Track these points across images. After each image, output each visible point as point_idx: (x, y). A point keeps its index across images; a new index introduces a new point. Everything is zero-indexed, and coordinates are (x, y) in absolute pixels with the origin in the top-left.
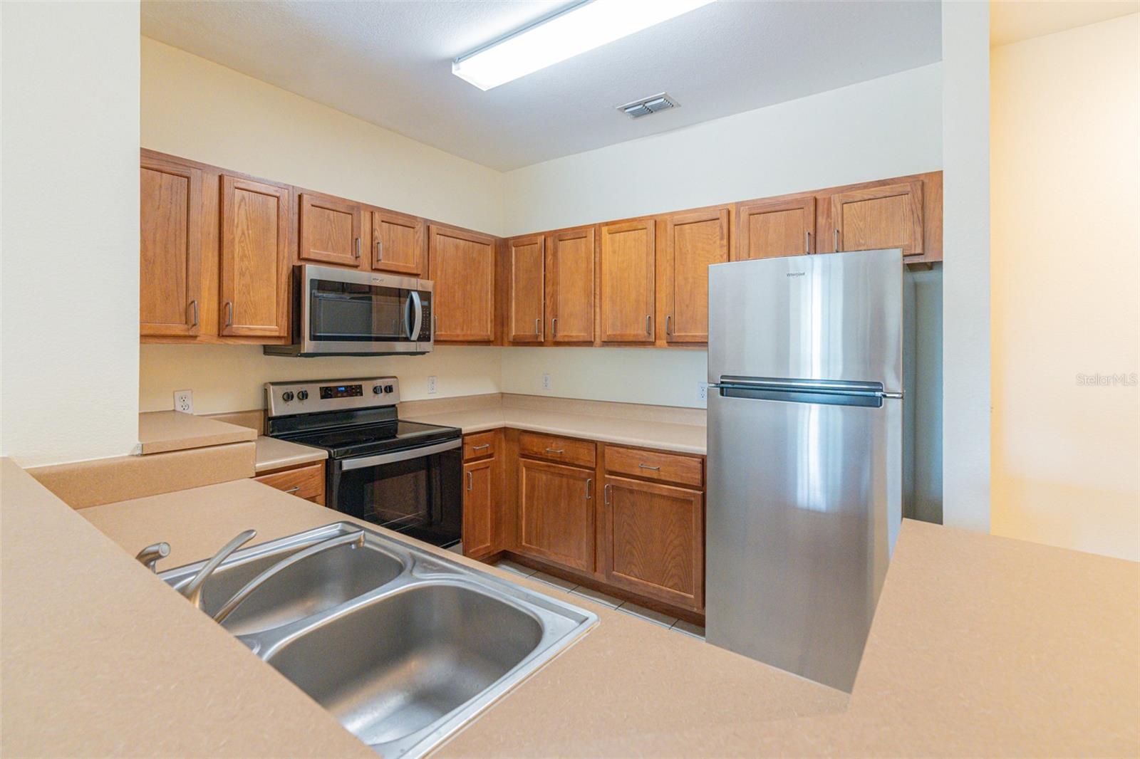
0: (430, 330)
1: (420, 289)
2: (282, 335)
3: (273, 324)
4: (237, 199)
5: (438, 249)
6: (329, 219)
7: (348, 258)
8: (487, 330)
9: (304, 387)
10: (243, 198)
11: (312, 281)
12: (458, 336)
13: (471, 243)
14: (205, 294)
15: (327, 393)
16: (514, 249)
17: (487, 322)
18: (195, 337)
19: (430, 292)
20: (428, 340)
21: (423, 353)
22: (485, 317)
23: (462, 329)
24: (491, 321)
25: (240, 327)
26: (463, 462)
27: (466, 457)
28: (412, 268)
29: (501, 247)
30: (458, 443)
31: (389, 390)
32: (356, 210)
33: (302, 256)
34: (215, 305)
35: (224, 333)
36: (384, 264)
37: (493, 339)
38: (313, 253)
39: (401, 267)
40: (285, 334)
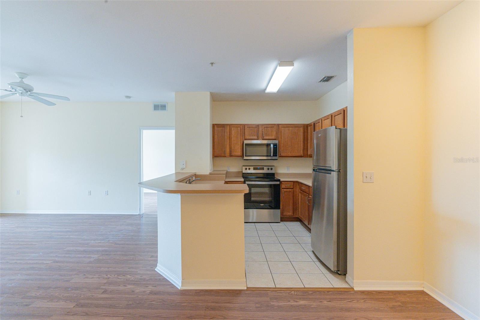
0: (277, 153)
1: (273, 143)
3: (239, 153)
4: (233, 129)
5: (282, 131)
6: (251, 129)
7: (256, 137)
8: (301, 153)
9: (250, 167)
11: (245, 144)
12: (289, 155)
13: (294, 128)
14: (227, 148)
15: (254, 169)
16: (309, 127)
18: (226, 156)
19: (277, 144)
20: (277, 156)
21: (277, 160)
22: (300, 149)
23: (291, 153)
24: (302, 150)
25: (233, 154)
26: (281, 189)
27: (283, 187)
28: (273, 137)
29: (305, 127)
30: (278, 183)
31: (272, 169)
32: (258, 126)
33: (245, 138)
34: (229, 150)
35: (231, 156)
36: (265, 138)
37: (303, 155)
38: (247, 138)
39: (270, 138)
40: (241, 155)
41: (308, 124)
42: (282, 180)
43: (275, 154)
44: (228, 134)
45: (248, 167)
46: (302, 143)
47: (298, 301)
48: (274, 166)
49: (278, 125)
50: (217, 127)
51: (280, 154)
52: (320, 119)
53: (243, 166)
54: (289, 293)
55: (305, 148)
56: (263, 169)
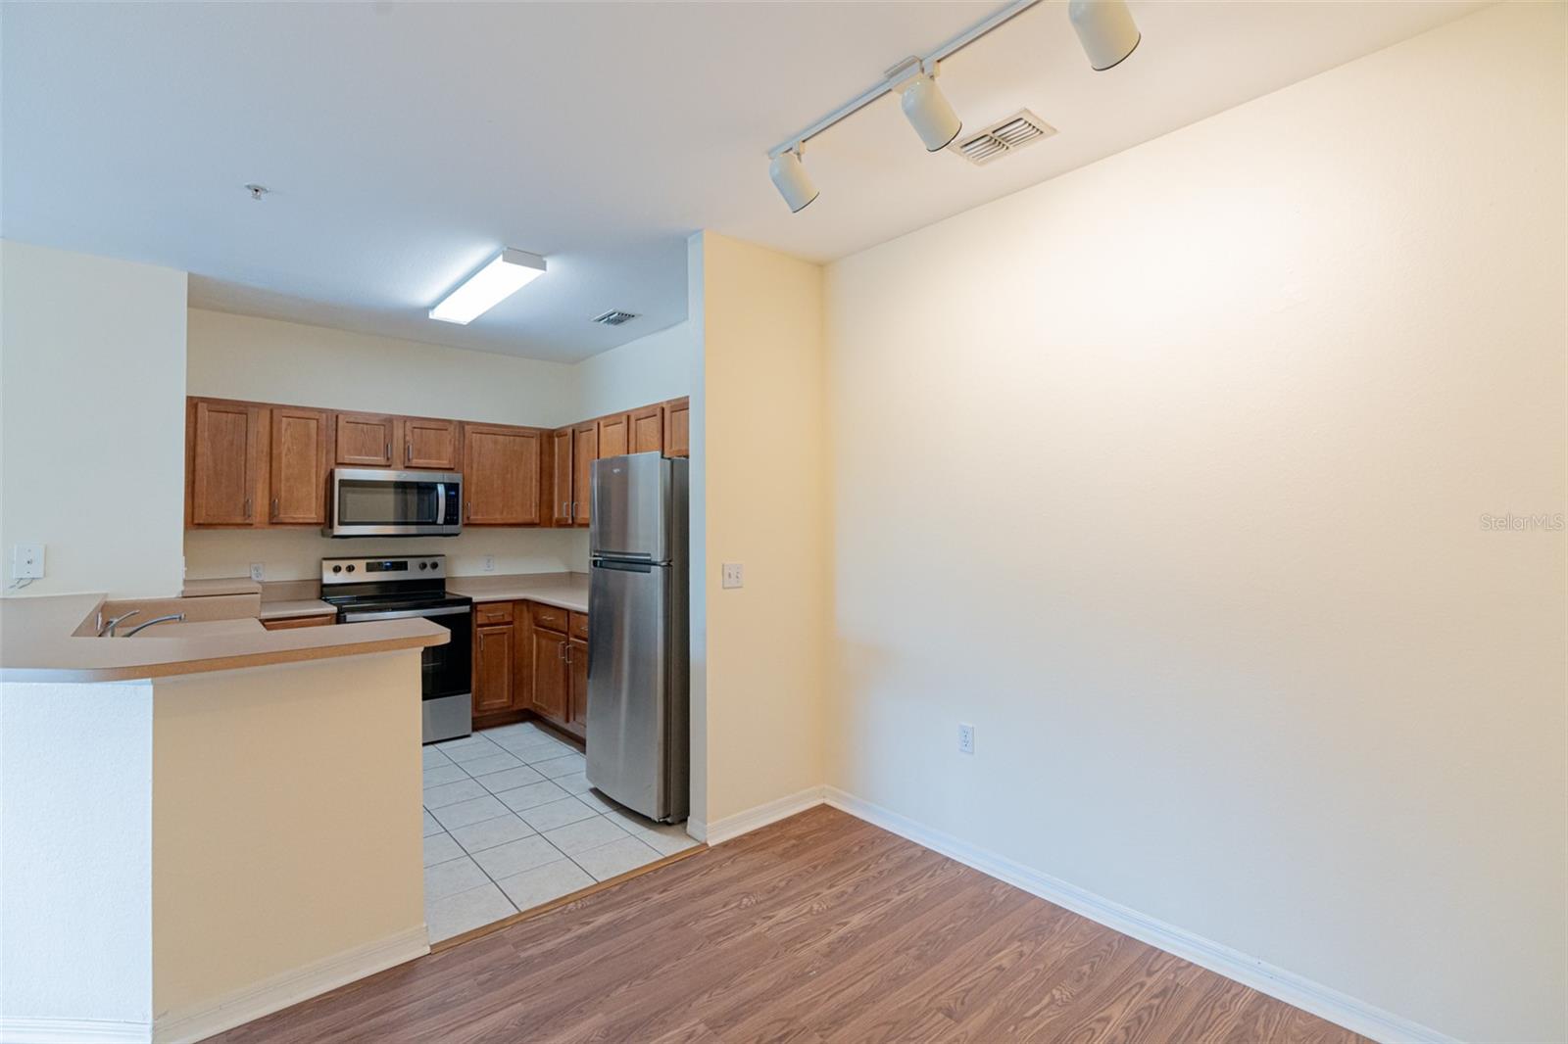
0: (457, 515)
1: (446, 481)
2: (320, 521)
3: (313, 512)
4: (284, 426)
5: (474, 445)
6: (362, 431)
7: (381, 460)
8: (531, 514)
9: (352, 562)
10: (289, 424)
11: (340, 481)
12: (497, 519)
13: (512, 438)
14: (259, 493)
15: (370, 568)
16: (556, 439)
17: (531, 506)
18: (251, 525)
19: (458, 484)
20: (456, 523)
21: (457, 535)
22: (529, 503)
23: (502, 514)
24: (536, 506)
25: (283, 517)
26: (474, 626)
27: (479, 622)
28: (445, 463)
29: (545, 438)
30: (466, 609)
31: (435, 566)
32: (388, 421)
33: (339, 461)
34: (266, 502)
35: (274, 521)
36: (415, 462)
37: (537, 521)
38: (348, 459)
39: (434, 463)
40: (323, 521)
41: (554, 431)
42: (476, 599)
43: (451, 518)
44: (265, 441)
45: (344, 564)
46: (535, 483)
47: (591, 920)
48: (443, 556)
49: (462, 424)
50: (209, 411)
51: (468, 518)
52: (592, 421)
53: (325, 559)
54: (560, 912)
55: (546, 502)
56: (403, 566)
